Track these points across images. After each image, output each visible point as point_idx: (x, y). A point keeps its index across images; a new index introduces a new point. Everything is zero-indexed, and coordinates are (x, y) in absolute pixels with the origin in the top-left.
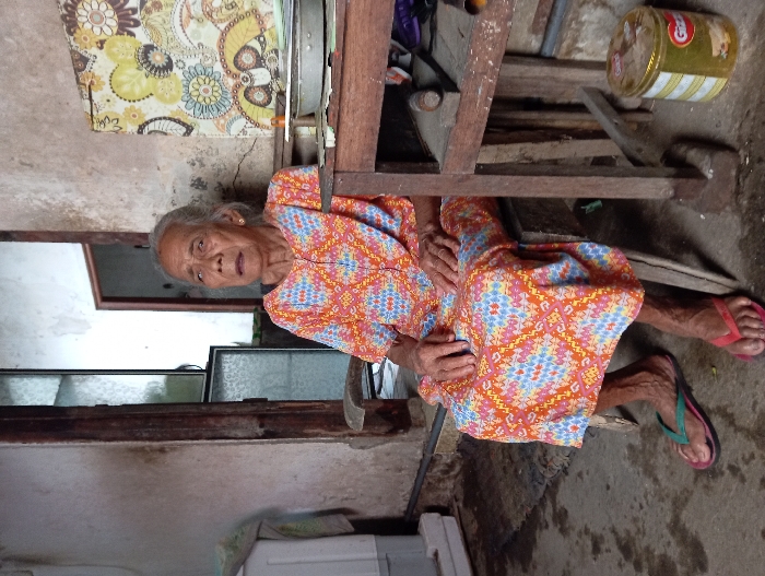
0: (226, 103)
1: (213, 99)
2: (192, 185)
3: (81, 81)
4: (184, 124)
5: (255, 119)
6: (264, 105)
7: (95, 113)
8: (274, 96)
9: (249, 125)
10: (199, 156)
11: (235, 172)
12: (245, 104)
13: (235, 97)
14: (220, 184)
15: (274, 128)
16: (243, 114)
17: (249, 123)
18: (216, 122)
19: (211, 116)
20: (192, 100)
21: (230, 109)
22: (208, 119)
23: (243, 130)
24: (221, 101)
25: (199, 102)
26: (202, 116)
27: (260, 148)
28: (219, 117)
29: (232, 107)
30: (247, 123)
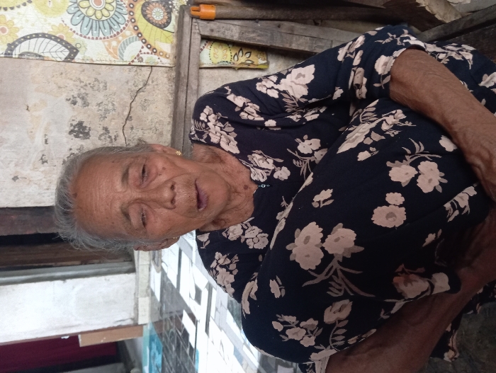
0: (121, 20)
1: (105, 13)
2: (71, 132)
4: (67, 45)
5: (151, 42)
6: (162, 26)
8: (175, 15)
9: (146, 50)
10: (83, 91)
11: (126, 113)
12: (142, 23)
13: (131, 12)
14: (106, 129)
15: (172, 58)
16: (139, 35)
17: (145, 47)
18: (106, 43)
19: (101, 36)
20: (79, 13)
21: (124, 28)
22: (97, 39)
23: (138, 55)
24: (114, 16)
25: (88, 17)
26: (90, 35)
27: (155, 83)
28: (111, 37)
29: (126, 25)
30: (143, 47)
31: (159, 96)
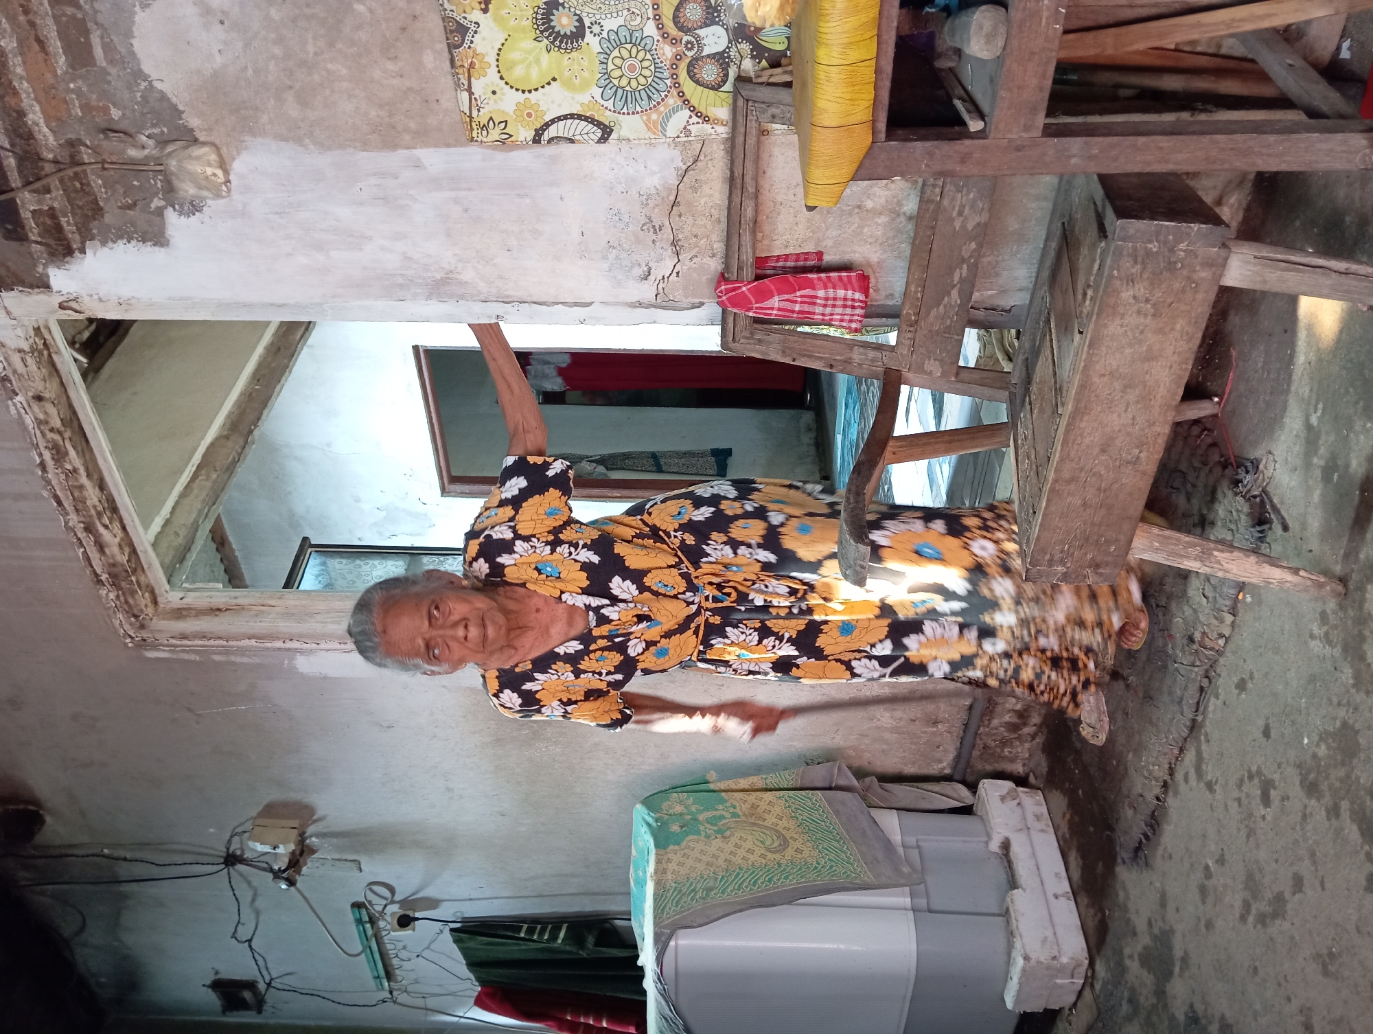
0: (661, 87)
1: (642, 80)
2: (608, 222)
3: (458, 63)
4: (599, 124)
5: (702, 109)
6: (716, 88)
7: (475, 114)
8: (732, 71)
9: (695, 119)
10: (620, 174)
11: (672, 198)
12: (688, 86)
13: (674, 76)
14: (649, 217)
15: (730, 124)
17: (694, 116)
18: (645, 118)
19: (638, 109)
20: (611, 85)
21: (666, 96)
22: (633, 113)
23: (685, 128)
24: (653, 84)
25: (622, 88)
26: (625, 110)
27: (709, 157)
28: (650, 109)
29: (669, 92)
30: (691, 117)
31: (715, 174)
